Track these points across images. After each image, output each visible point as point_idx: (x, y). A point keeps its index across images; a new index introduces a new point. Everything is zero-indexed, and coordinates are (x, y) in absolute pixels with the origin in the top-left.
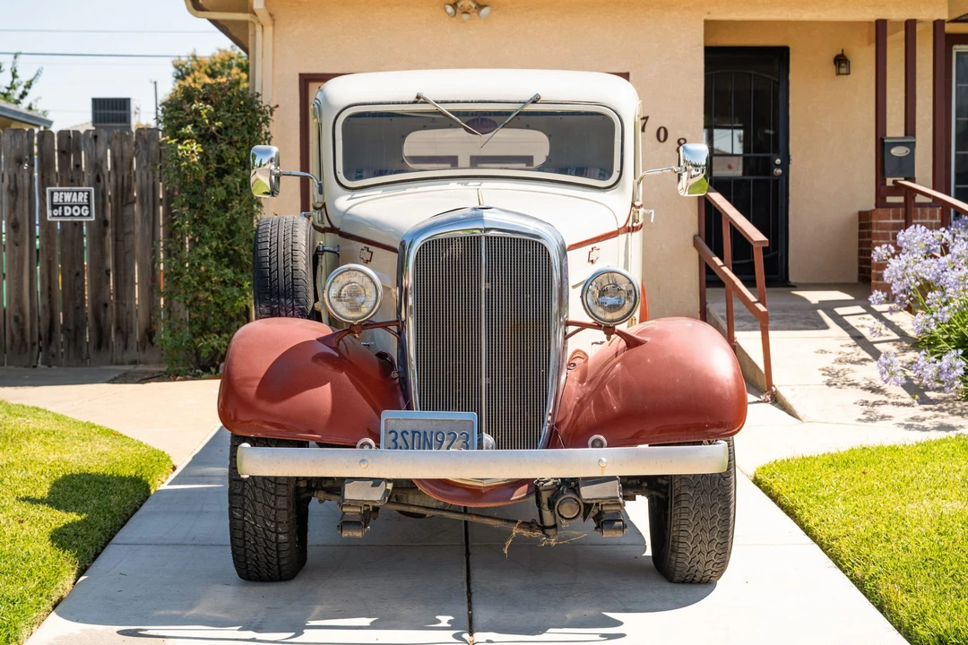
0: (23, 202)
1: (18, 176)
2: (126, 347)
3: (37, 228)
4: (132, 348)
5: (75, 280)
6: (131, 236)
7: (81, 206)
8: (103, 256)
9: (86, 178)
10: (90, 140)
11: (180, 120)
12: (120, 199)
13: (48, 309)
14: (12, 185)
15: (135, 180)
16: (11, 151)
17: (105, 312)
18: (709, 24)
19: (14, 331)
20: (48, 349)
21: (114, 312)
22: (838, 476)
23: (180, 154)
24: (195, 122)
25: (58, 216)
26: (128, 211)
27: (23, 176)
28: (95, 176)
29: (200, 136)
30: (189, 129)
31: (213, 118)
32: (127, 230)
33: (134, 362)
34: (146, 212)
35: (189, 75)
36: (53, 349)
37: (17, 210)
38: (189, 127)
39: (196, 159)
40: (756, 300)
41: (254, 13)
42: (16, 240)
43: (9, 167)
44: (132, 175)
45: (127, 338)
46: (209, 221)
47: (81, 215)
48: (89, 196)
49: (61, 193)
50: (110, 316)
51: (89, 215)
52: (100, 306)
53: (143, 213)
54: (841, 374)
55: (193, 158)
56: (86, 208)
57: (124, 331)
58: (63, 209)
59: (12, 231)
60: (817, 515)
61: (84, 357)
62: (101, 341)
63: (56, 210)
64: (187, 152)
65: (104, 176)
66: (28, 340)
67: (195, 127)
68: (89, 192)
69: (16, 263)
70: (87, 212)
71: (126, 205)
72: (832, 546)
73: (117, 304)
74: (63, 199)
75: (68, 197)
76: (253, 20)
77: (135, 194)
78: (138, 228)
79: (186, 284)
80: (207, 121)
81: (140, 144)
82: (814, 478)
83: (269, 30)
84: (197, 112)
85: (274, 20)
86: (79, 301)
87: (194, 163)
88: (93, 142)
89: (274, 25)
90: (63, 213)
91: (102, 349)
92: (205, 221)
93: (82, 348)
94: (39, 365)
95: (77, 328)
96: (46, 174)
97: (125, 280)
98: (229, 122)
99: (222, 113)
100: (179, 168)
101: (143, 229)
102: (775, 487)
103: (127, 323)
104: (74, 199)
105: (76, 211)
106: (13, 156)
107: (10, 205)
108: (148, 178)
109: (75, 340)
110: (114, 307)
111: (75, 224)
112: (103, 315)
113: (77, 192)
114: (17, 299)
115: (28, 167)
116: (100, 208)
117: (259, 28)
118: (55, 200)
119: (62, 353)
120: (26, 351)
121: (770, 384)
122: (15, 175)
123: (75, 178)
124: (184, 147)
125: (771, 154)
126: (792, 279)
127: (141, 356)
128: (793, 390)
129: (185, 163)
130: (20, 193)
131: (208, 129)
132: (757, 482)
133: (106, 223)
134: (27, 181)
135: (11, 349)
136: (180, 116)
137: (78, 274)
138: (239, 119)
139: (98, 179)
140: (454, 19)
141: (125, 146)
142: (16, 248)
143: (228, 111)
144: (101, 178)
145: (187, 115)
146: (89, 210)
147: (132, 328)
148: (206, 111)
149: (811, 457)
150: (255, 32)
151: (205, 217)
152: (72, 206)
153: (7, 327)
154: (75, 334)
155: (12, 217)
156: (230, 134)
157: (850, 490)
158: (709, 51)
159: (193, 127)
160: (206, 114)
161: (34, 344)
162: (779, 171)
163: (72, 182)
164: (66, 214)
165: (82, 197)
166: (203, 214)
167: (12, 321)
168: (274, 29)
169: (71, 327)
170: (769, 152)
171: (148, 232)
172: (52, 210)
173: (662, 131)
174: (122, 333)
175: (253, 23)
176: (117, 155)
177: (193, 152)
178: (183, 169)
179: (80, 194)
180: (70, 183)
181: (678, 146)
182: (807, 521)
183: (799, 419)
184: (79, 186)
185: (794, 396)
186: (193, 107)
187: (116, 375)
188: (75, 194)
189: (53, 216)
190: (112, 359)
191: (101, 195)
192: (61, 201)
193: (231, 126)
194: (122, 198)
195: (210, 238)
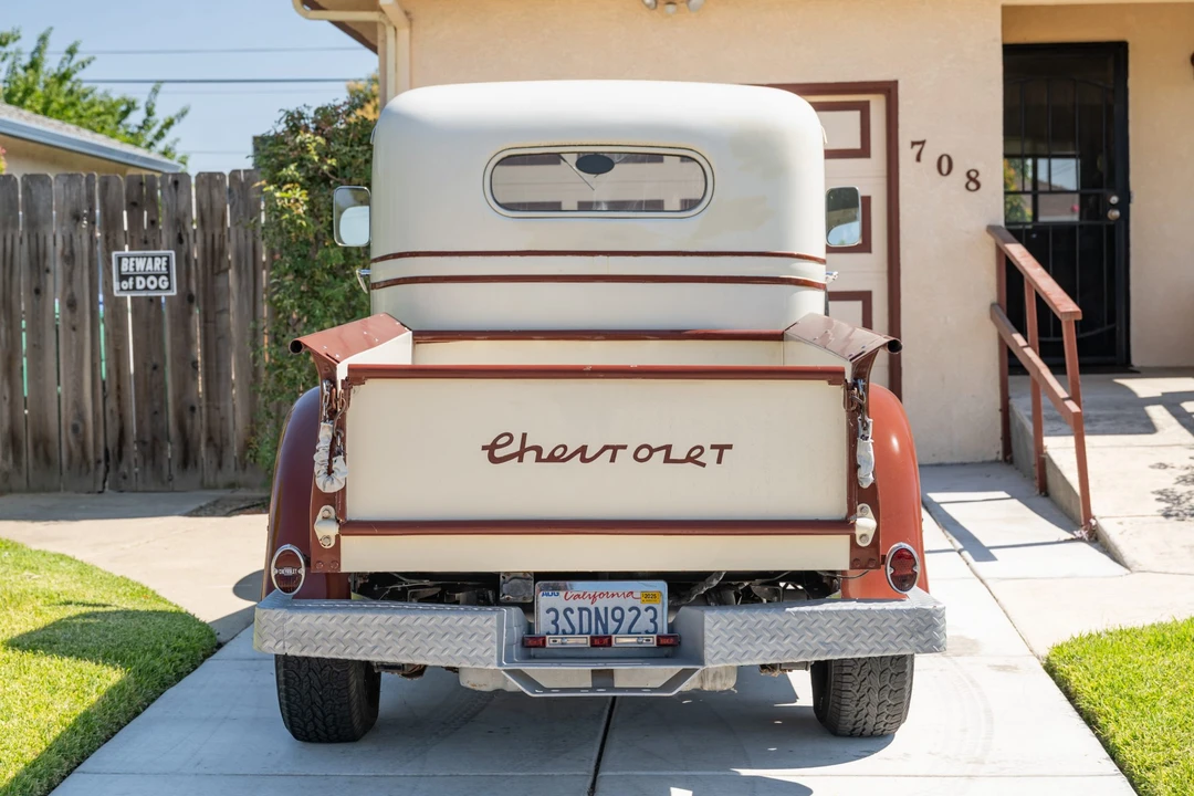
0: (82, 271)
1: (74, 237)
2: (220, 465)
3: (101, 307)
4: (229, 467)
5: (152, 375)
6: (225, 316)
7: (158, 276)
8: (189, 342)
9: (164, 237)
10: (169, 188)
11: (281, 158)
12: (209, 266)
13: (117, 416)
14: (67, 250)
15: (229, 240)
16: (64, 204)
17: (192, 418)
18: (1009, 12)
19: (72, 443)
20: (117, 469)
21: (204, 417)
22: (1167, 663)
23: (279, 204)
24: (302, 159)
25: (128, 290)
26: (220, 281)
27: (81, 237)
28: (176, 235)
29: (310, 179)
30: (291, 170)
31: (324, 154)
32: (221, 308)
33: (232, 486)
34: (244, 282)
35: (369, 102)
36: (124, 468)
37: (74, 283)
38: (292, 167)
39: (301, 211)
40: (1067, 396)
41: (381, 10)
42: (73, 323)
43: (63, 225)
44: (226, 233)
45: (221, 452)
46: (321, 294)
47: (158, 288)
48: (168, 262)
49: (132, 260)
50: (199, 424)
51: (169, 288)
52: (187, 410)
53: (240, 285)
54: (1183, 499)
55: (298, 208)
56: (165, 278)
57: (218, 444)
58: (134, 281)
59: (68, 311)
60: (1128, 726)
61: (166, 479)
62: (187, 459)
63: (124, 282)
64: (289, 202)
65: (188, 235)
66: (91, 456)
67: (300, 167)
68: (168, 257)
69: (74, 354)
70: (166, 284)
71: (217, 274)
72: (1145, 780)
73: (208, 407)
74: (134, 267)
75: (140, 264)
76: (382, 19)
77: (230, 257)
78: (233, 305)
79: (290, 380)
80: (316, 158)
81: (235, 191)
82: (1130, 666)
83: (404, 33)
84: (303, 147)
85: (411, 20)
86: (157, 404)
87: (299, 217)
88: (173, 190)
89: (411, 26)
90: (134, 285)
91: (189, 468)
92: (316, 295)
93: (161, 467)
94: (107, 490)
95: (155, 439)
96: (111, 233)
97: (218, 375)
98: (347, 159)
99: (337, 147)
100: (279, 224)
101: (240, 307)
102: (1073, 678)
103: (221, 432)
104: (149, 267)
105: (152, 282)
106: (68, 210)
107: (64, 275)
108: (246, 237)
109: (153, 457)
110: (204, 410)
111: (151, 300)
112: (188, 422)
113: (153, 258)
114: (75, 402)
115: (88, 225)
116: (184, 279)
117: (390, 31)
118: (124, 269)
119: (136, 474)
120: (88, 470)
121: (1088, 515)
122: (71, 236)
123: (150, 239)
124: (284, 195)
125: (1104, 191)
126: (1136, 361)
127: (242, 477)
128: (1121, 523)
129: (287, 216)
130: (78, 262)
131: (319, 168)
132: (1050, 670)
133: (191, 299)
134: (86, 244)
135: (69, 468)
136: (281, 152)
137: (155, 368)
138: (360, 155)
139: (180, 240)
140: (655, 13)
141: (216, 193)
142: (73, 333)
143: (346, 144)
144: (184, 237)
145: (291, 150)
146: (169, 280)
147: (227, 440)
148: (314, 144)
149: (1133, 630)
150: (385, 36)
151: (316, 288)
152: (146, 277)
153: (63, 439)
154: (153, 448)
155: (68, 292)
156: (349, 176)
157: (1181, 686)
158: (1009, 50)
159: (297, 168)
160: (315, 149)
161: (99, 462)
162: (1115, 214)
163: (146, 243)
164: (138, 287)
165: (160, 264)
166: (314, 284)
167: (70, 431)
168: (411, 32)
169: (148, 438)
170: (1101, 187)
171: (247, 309)
172: (121, 281)
173: (945, 161)
174: (215, 445)
175: (383, 24)
176: (204, 206)
177: (297, 200)
178: (284, 224)
179: (157, 259)
180: (144, 246)
181: (967, 180)
182: (1114, 736)
183: (1126, 567)
184: (155, 249)
185: (1122, 533)
186: (298, 140)
187: (203, 504)
188: (150, 260)
189: (121, 290)
190: (202, 482)
191: (185, 260)
192: (132, 269)
193: (350, 164)
194: (213, 264)
195: (322, 317)
